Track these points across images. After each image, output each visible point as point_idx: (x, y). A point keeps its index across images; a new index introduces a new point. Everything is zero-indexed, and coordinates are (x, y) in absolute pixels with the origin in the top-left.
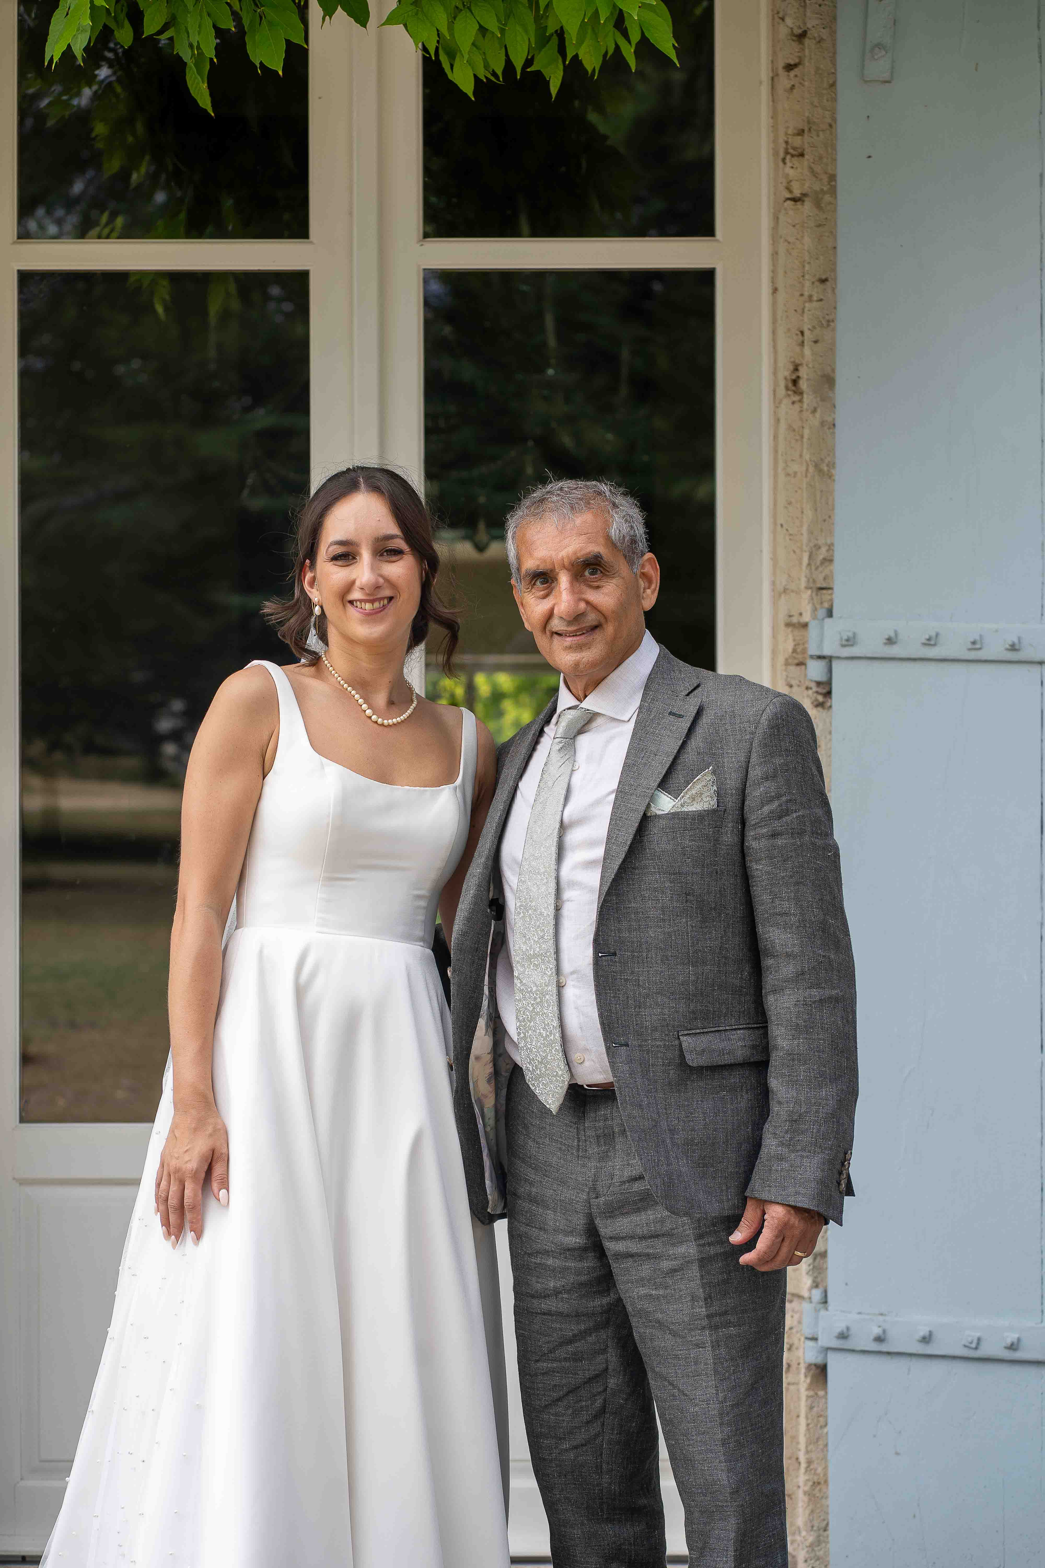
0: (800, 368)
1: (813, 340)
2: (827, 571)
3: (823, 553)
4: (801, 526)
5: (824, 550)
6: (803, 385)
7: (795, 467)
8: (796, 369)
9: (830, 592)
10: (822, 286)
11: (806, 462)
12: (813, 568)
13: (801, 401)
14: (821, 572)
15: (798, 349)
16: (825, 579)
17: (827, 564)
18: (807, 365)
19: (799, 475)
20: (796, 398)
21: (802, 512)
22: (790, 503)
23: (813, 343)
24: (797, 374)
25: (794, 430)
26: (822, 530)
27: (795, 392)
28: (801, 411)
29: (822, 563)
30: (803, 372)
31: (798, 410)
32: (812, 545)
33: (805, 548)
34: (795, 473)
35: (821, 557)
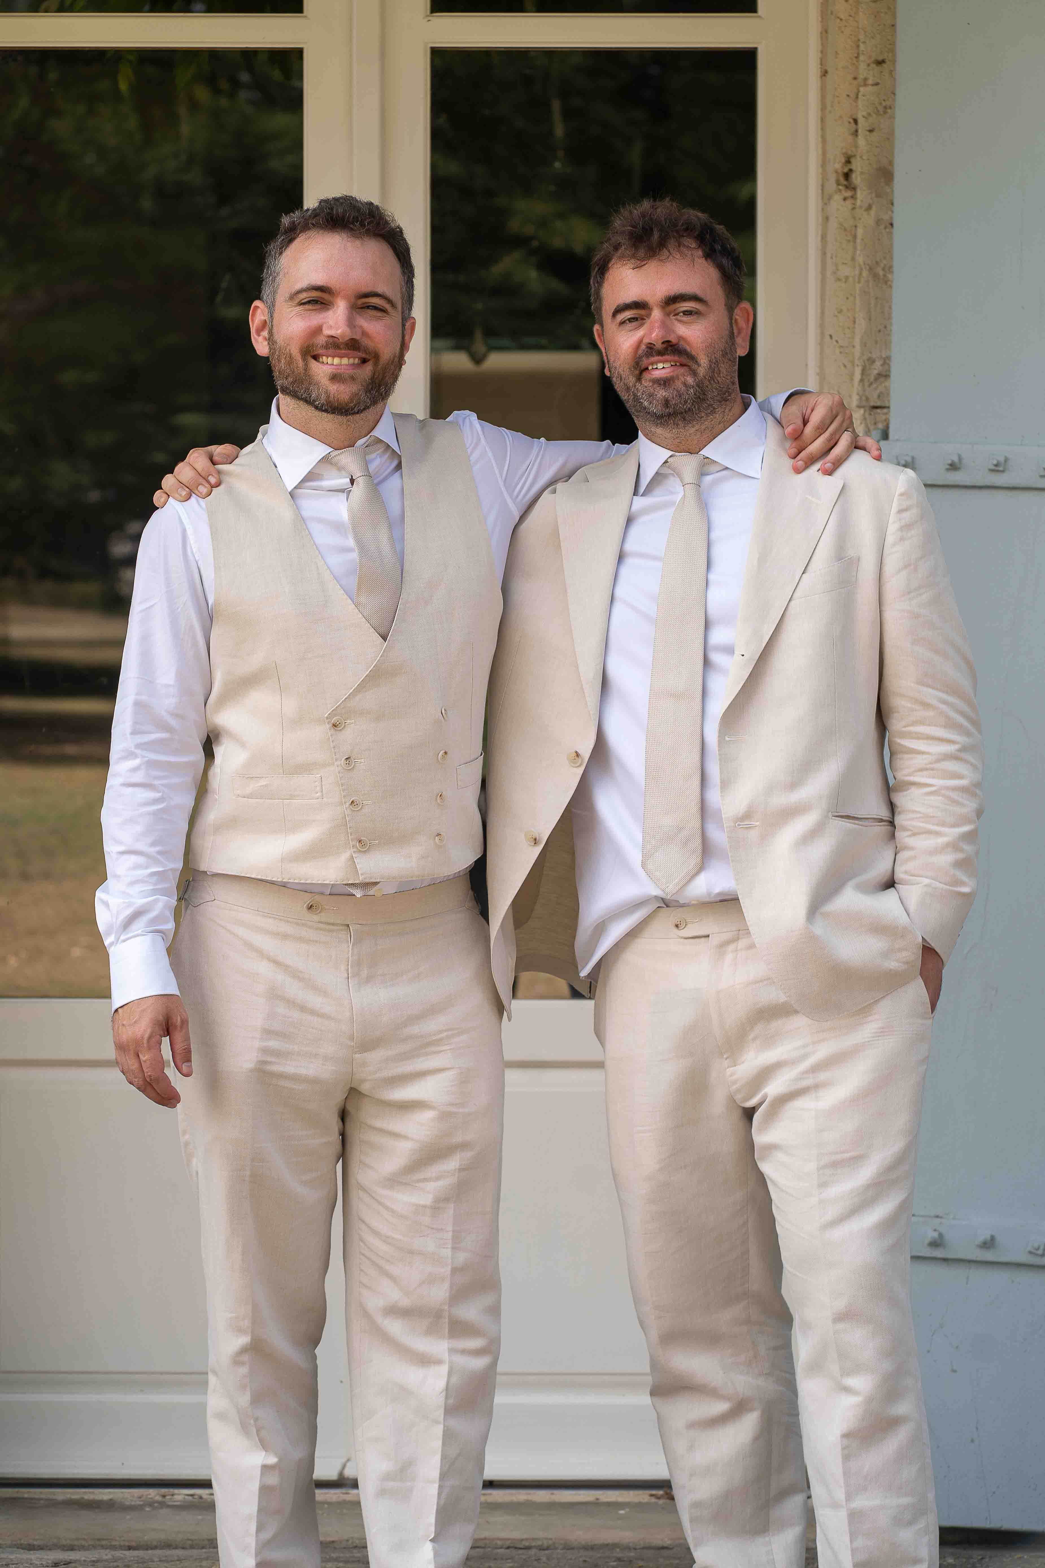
0: (852, 160)
1: (868, 129)
2: (881, 388)
3: (877, 367)
4: (853, 338)
5: (878, 364)
6: (857, 179)
7: (845, 271)
8: (848, 161)
9: (885, 411)
10: (877, 69)
11: (860, 265)
12: (866, 384)
13: (853, 197)
14: (876, 389)
15: (850, 139)
16: (879, 396)
17: (882, 379)
18: (861, 157)
19: (851, 279)
20: (849, 194)
21: (855, 322)
22: (840, 311)
23: (868, 133)
24: (849, 167)
25: (845, 230)
26: (876, 342)
27: (847, 187)
28: (854, 209)
29: (876, 379)
30: (857, 165)
31: (850, 207)
32: (865, 357)
33: (857, 362)
34: (847, 278)
35: (876, 372)
